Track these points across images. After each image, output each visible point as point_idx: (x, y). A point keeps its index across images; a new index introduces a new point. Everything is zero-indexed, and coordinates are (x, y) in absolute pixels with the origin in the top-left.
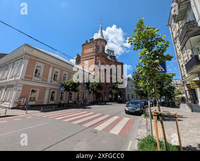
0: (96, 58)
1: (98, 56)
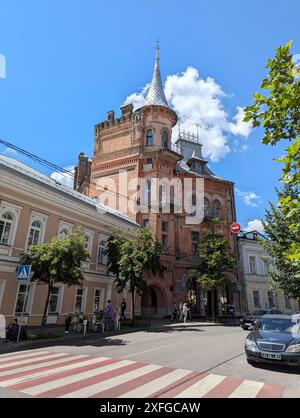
0: (141, 167)
1: (149, 161)
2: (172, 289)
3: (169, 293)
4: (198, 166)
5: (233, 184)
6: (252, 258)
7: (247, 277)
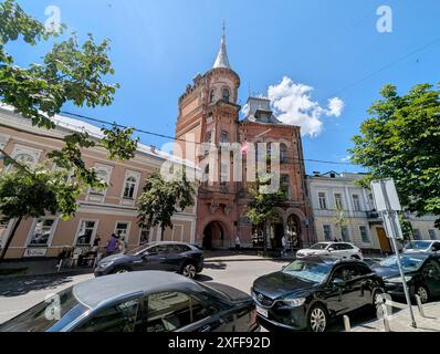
0: (204, 120)
1: (211, 114)
2: (236, 224)
3: (232, 228)
4: (264, 117)
5: (299, 128)
6: (322, 195)
7: (316, 212)
